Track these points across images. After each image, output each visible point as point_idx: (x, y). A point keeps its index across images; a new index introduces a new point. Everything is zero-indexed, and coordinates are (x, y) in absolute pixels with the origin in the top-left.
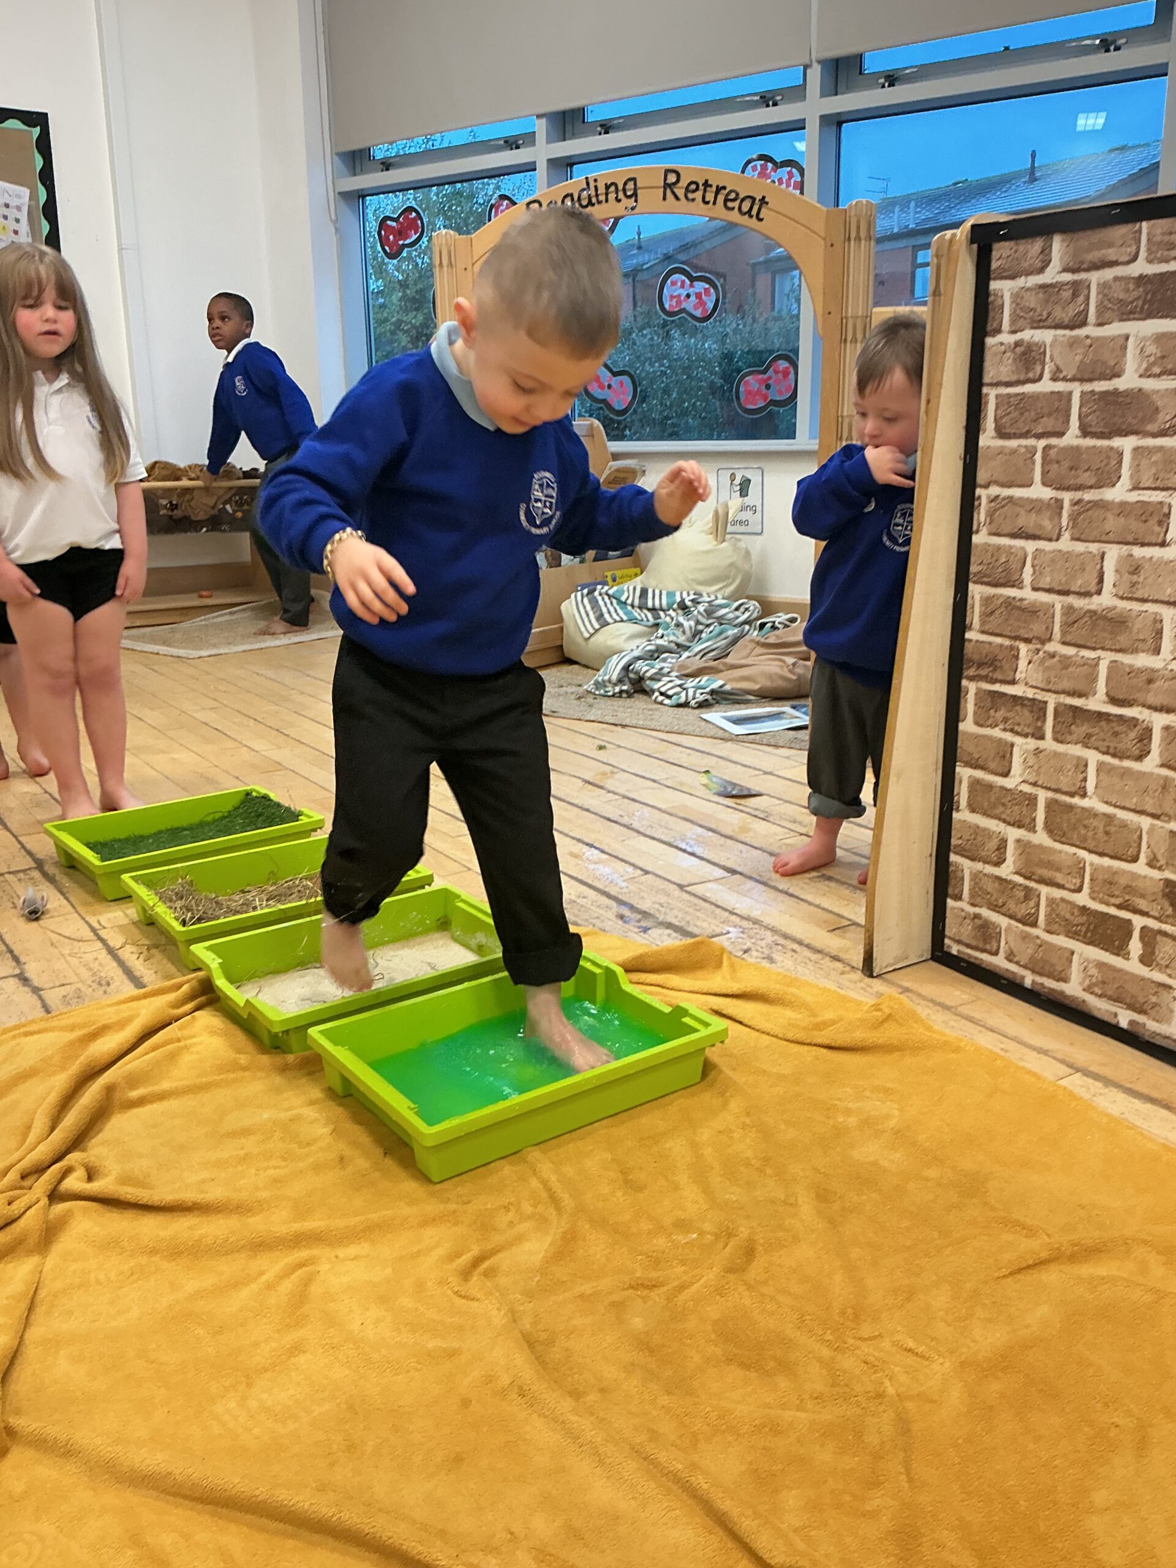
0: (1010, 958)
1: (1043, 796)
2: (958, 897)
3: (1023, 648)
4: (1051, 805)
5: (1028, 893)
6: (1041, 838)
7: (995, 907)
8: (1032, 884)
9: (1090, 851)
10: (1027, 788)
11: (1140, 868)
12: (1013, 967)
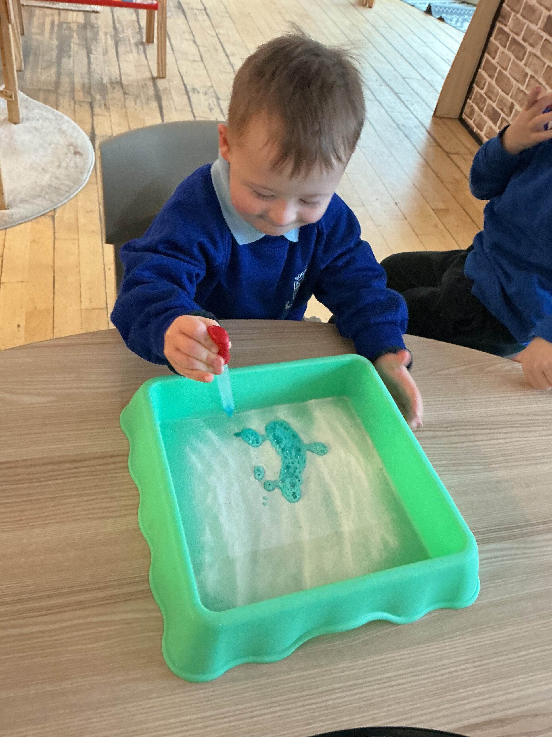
0: (474, 122)
1: (499, 68)
2: (470, 99)
3: (513, 14)
4: (500, 71)
5: (485, 100)
6: (493, 83)
7: (477, 104)
8: (487, 98)
9: (502, 90)
10: (496, 65)
11: (508, 97)
12: (473, 125)
